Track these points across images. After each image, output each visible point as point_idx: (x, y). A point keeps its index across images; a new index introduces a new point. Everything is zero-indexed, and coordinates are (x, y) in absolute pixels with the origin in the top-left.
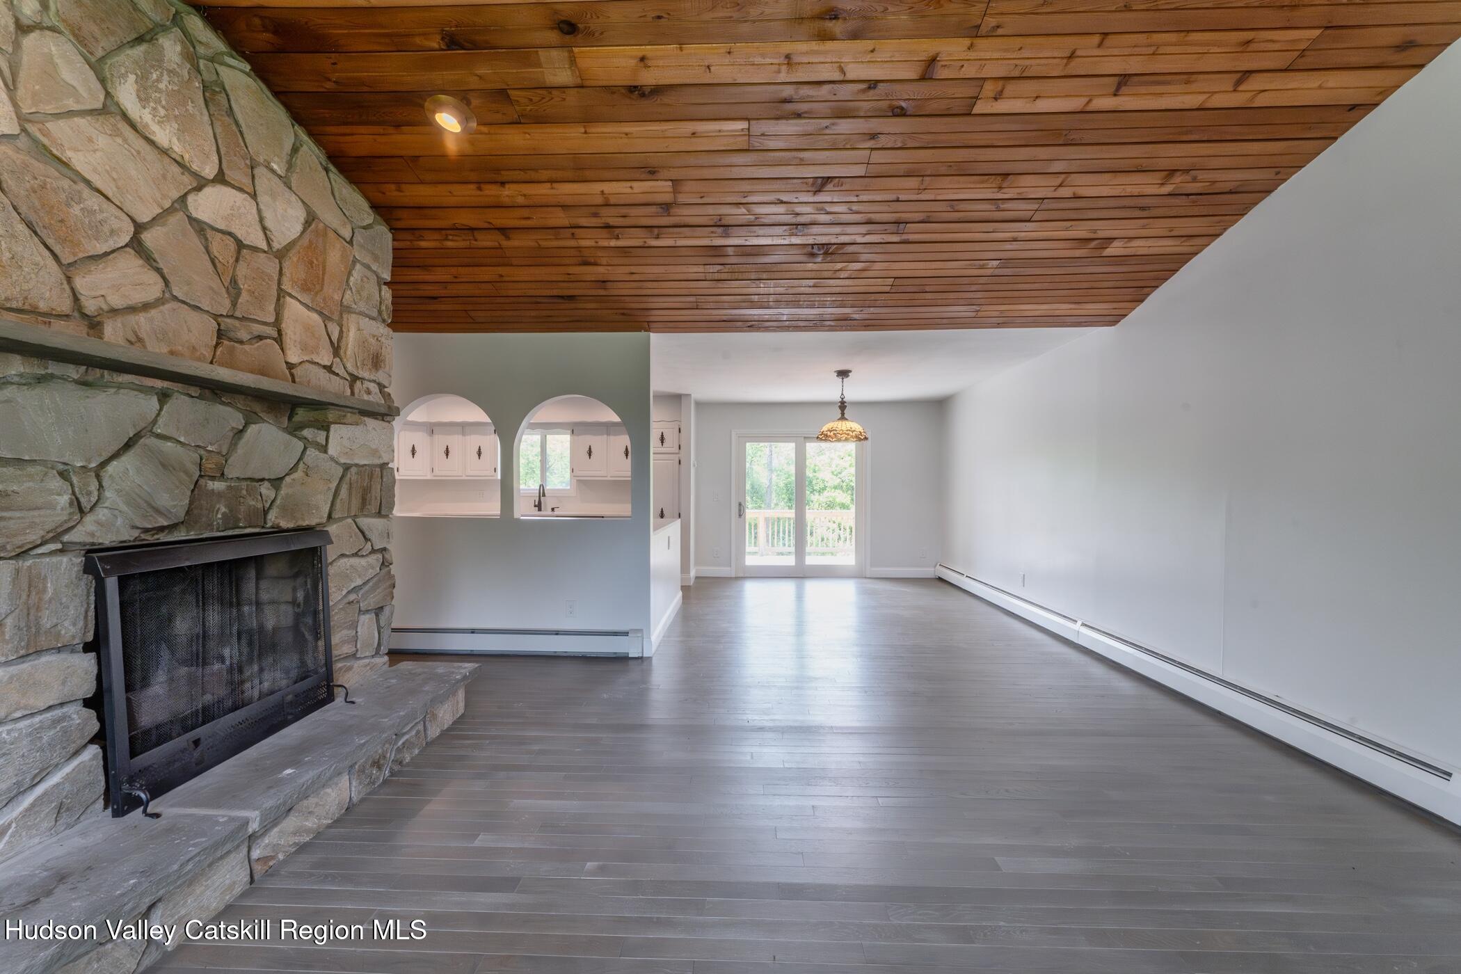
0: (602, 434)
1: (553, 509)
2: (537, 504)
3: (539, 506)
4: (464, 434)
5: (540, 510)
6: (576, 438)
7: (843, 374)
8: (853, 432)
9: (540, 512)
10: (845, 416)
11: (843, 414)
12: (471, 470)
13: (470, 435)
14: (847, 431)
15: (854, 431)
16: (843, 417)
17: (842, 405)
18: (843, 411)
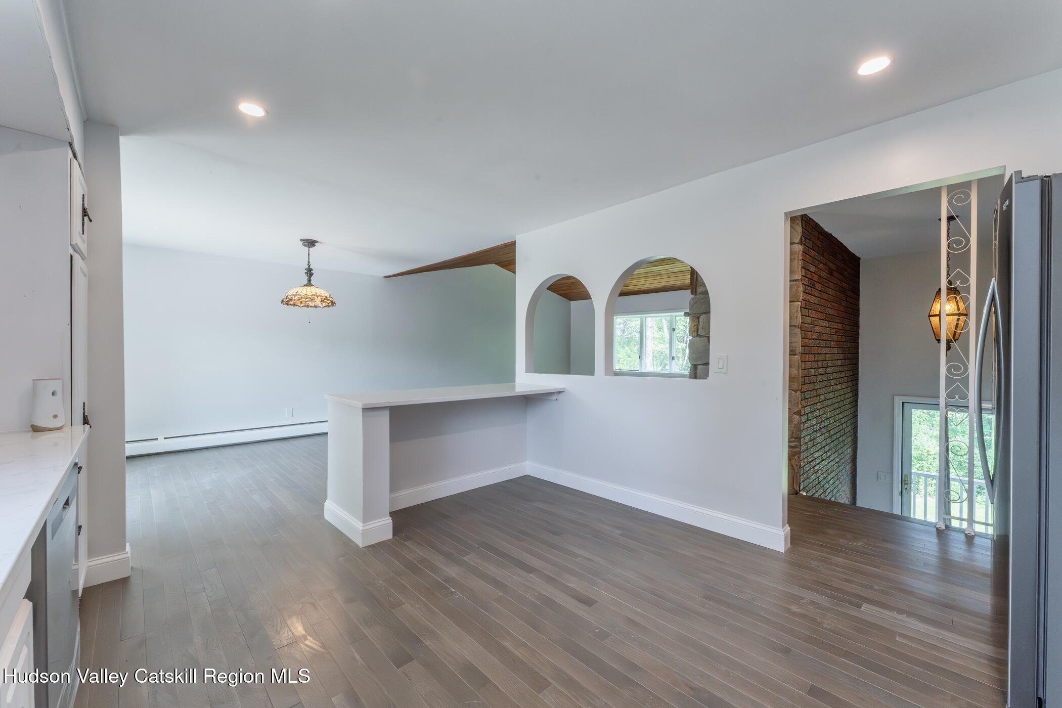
7: (311, 243)
11: (309, 280)
16: (309, 283)
17: (309, 272)
18: (310, 278)
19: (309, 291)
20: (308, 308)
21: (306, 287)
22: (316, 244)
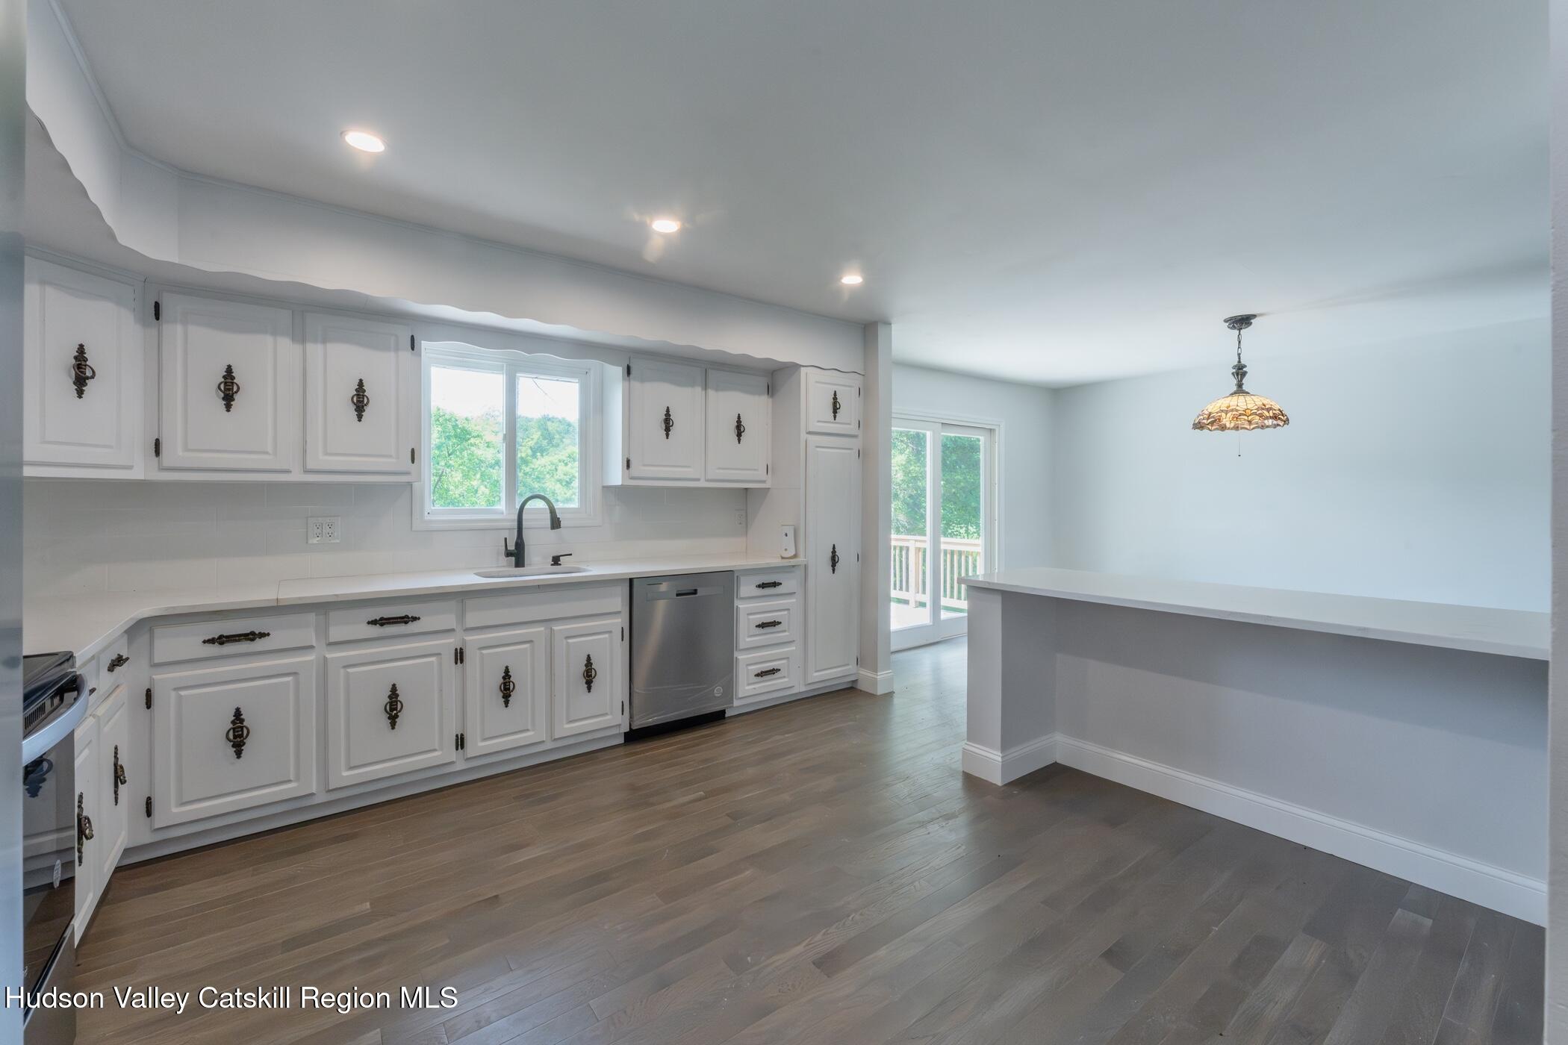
0: (693, 385)
1: (556, 561)
2: (512, 547)
3: (517, 555)
4: (300, 337)
5: (520, 563)
6: (636, 385)
7: (1242, 322)
8: (1268, 410)
9: (520, 570)
10: (1244, 388)
11: (1240, 385)
12: (326, 454)
13: (324, 341)
14: (1258, 409)
15: (1271, 409)
16: (1240, 390)
17: (1240, 371)
18: (1241, 380)
19: (1241, 402)
20: (1238, 432)
21: (1235, 398)
22: (1252, 321)
